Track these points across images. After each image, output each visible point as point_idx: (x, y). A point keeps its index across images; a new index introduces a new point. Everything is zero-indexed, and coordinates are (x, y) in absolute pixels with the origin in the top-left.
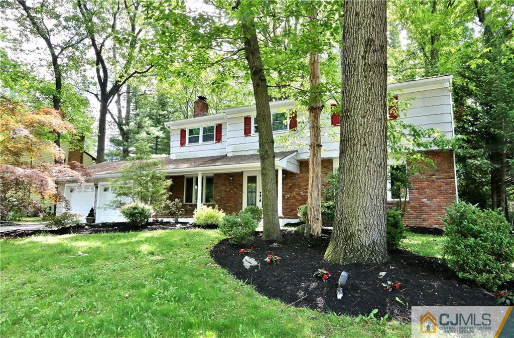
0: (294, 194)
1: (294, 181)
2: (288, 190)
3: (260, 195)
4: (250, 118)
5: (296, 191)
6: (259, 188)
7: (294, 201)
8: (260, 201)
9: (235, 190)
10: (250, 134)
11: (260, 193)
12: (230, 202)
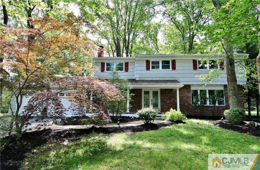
0: (172, 101)
1: (172, 95)
2: (168, 99)
3: (152, 101)
4: (150, 61)
5: (173, 100)
6: (151, 98)
7: (172, 104)
8: (152, 104)
9: (137, 98)
10: (150, 69)
11: (152, 100)
12: (135, 104)
